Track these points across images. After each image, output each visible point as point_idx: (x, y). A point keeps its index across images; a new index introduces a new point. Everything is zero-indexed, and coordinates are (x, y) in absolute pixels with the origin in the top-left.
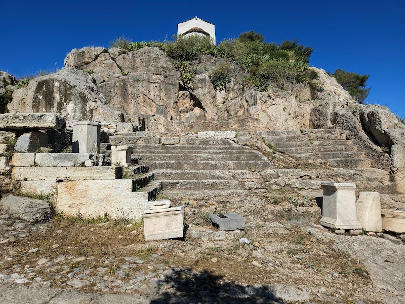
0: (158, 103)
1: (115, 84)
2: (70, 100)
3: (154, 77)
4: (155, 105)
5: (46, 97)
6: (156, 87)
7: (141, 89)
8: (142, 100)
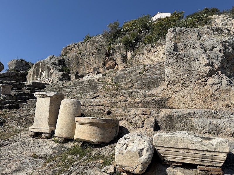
0: (94, 66)
1: (73, 59)
2: (44, 71)
3: (92, 52)
4: (93, 68)
5: (37, 71)
6: (93, 57)
7: (86, 60)
8: (86, 66)
